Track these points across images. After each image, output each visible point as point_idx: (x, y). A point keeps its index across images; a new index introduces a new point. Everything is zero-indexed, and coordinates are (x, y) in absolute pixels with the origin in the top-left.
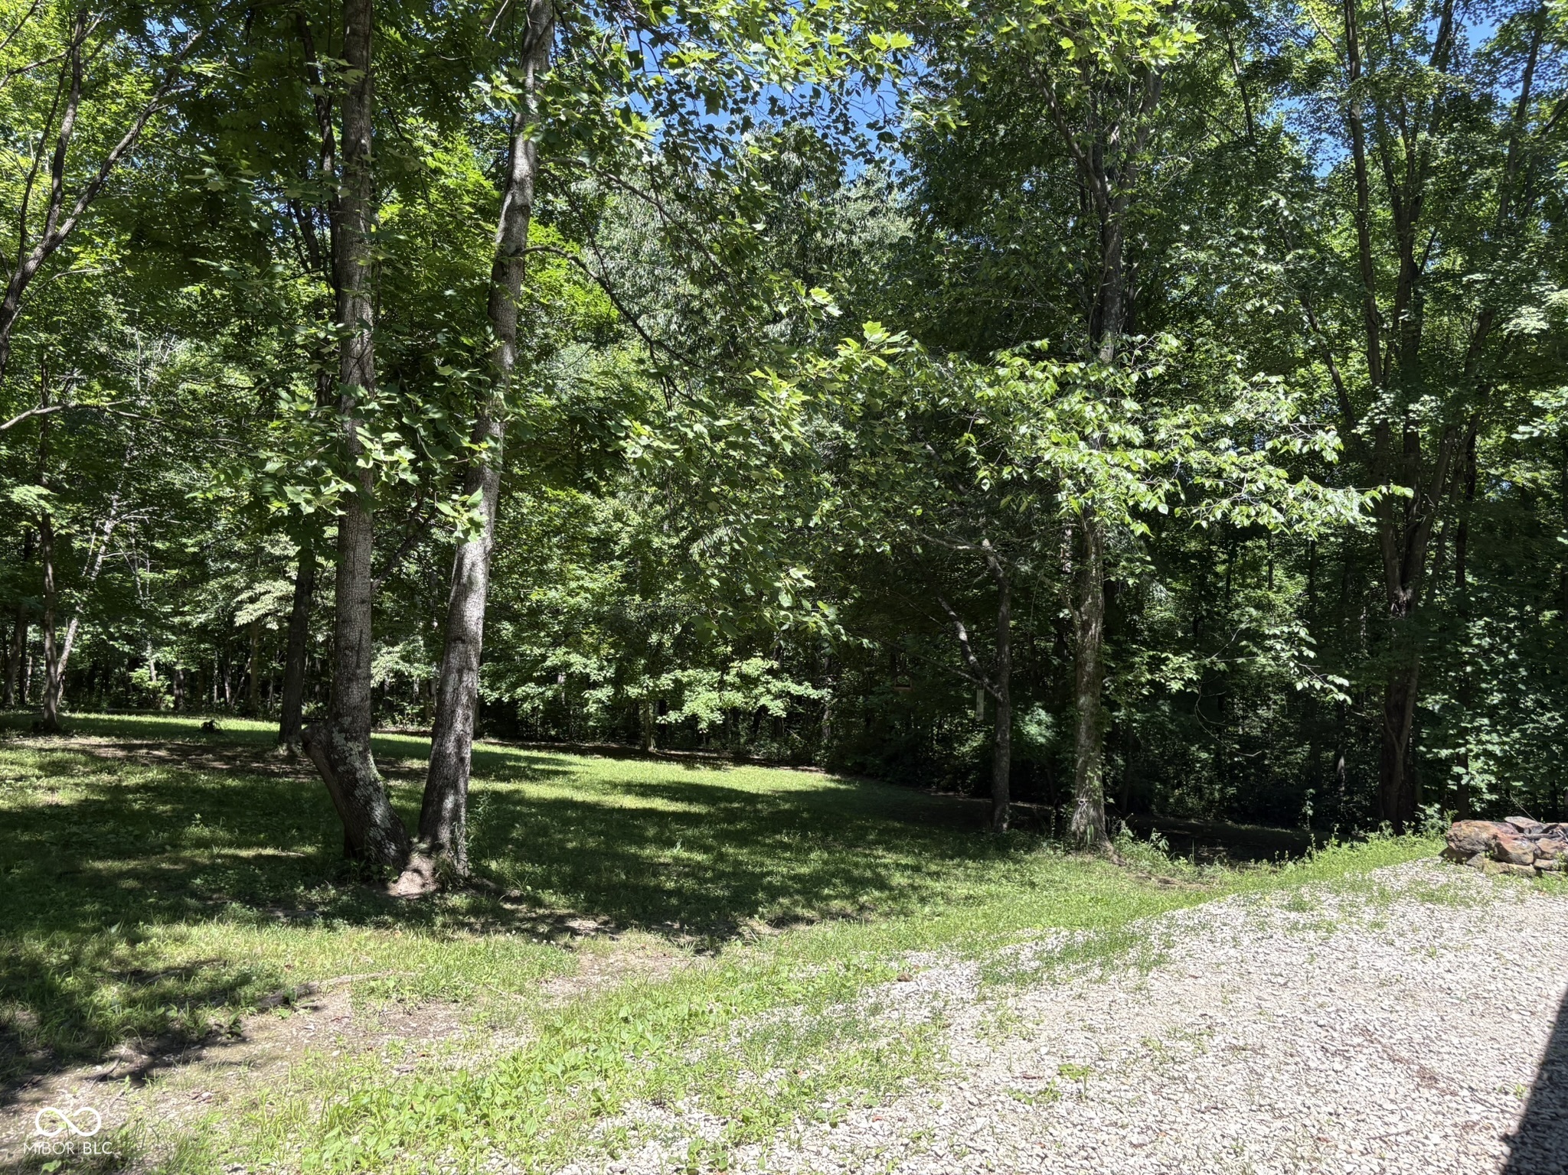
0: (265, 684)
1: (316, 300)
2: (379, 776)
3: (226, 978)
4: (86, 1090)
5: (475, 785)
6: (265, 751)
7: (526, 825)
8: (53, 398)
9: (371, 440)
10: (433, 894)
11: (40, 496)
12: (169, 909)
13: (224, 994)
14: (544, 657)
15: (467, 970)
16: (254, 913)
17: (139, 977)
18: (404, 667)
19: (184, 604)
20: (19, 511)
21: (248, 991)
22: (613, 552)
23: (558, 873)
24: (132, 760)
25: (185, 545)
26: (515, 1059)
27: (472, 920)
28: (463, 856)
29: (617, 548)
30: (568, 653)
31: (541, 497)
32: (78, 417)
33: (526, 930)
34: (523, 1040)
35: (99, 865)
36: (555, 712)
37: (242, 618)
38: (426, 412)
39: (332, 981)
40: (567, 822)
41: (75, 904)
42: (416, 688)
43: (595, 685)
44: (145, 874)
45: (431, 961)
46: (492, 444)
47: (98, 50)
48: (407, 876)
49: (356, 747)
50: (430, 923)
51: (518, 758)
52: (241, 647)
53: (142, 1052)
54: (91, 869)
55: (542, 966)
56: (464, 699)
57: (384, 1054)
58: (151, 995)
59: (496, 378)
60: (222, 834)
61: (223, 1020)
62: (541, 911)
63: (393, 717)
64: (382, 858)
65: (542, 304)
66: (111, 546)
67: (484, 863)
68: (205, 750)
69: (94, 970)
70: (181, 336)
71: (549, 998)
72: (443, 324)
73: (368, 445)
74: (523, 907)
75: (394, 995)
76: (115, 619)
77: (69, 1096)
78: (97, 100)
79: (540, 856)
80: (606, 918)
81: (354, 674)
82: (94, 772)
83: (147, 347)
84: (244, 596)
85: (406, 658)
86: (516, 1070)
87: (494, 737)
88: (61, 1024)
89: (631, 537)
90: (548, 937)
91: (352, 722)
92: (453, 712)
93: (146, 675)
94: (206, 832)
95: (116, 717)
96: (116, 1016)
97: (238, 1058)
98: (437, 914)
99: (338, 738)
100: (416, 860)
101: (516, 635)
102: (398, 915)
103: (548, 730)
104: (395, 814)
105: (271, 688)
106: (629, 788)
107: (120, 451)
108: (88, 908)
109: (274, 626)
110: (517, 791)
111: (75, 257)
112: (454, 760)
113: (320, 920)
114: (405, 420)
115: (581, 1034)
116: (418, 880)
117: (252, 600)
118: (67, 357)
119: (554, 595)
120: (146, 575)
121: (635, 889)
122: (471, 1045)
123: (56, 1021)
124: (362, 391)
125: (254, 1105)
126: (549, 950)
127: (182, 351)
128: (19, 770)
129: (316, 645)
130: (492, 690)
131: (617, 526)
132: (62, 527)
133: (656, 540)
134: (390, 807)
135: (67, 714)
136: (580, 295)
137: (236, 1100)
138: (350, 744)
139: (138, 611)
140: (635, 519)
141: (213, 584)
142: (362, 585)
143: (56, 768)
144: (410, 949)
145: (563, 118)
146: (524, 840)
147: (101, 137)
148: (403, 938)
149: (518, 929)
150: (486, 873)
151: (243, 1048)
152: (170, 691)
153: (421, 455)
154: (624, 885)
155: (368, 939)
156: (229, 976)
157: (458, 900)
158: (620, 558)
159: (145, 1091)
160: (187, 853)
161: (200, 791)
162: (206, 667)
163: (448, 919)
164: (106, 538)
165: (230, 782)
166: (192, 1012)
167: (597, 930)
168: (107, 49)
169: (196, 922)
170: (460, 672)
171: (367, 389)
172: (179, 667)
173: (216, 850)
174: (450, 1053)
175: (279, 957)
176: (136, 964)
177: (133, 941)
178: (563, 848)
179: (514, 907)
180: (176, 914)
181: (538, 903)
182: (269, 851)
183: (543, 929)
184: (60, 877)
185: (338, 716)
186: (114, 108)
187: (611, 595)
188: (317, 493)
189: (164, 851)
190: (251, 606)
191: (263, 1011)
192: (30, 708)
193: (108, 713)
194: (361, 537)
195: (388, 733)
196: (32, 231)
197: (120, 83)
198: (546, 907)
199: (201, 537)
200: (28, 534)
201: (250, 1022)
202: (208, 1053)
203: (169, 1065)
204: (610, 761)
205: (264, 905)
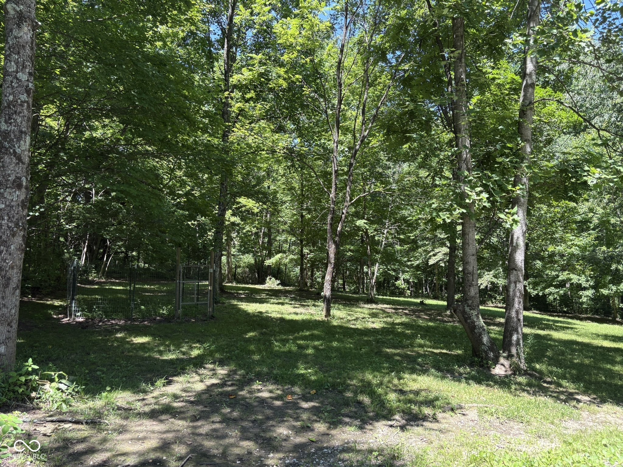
0: (441, 287)
1: (450, 140)
2: (484, 324)
3: (430, 397)
4: (386, 429)
5: (527, 330)
6: (442, 312)
7: (553, 350)
8: (367, 190)
9: (471, 192)
10: (510, 375)
11: (364, 223)
12: (410, 369)
13: (430, 403)
14: (558, 276)
15: (527, 410)
16: (439, 374)
17: (401, 392)
18: (495, 280)
19: (411, 258)
20: (359, 228)
21: (438, 403)
22: (589, 227)
23: (570, 373)
24: (397, 313)
25: (410, 236)
26: (549, 453)
27: (528, 389)
28: (523, 361)
29: (591, 225)
30: (569, 274)
31: (550, 205)
32: (374, 195)
33: (554, 397)
34: (553, 445)
35: (388, 350)
36: (565, 300)
37: (431, 262)
38: (492, 178)
39: (470, 405)
40: (574, 351)
41: (380, 363)
42: (501, 289)
43: (585, 289)
44: (403, 355)
45: (510, 404)
46: (521, 187)
47: (373, 70)
48: (498, 366)
49: (474, 313)
50: (509, 388)
51: (548, 320)
52: (432, 273)
53: (403, 419)
54: (386, 351)
55: (563, 414)
56: (518, 294)
57: (492, 438)
58: (406, 399)
59: (522, 159)
60: (428, 343)
61: (430, 413)
62: (561, 389)
63: (492, 301)
64: (487, 358)
65: (545, 122)
66: (387, 238)
67: (533, 365)
68: (421, 311)
69: (387, 387)
70: (404, 162)
71: (566, 429)
72: (499, 140)
73: (470, 193)
74: (553, 386)
75: (495, 415)
76: (389, 263)
77: (380, 430)
78: (375, 86)
79: (560, 364)
80: (595, 396)
81: (472, 284)
82: (385, 317)
83: (394, 168)
84: (431, 254)
85: (495, 276)
86: (549, 457)
87: (536, 310)
88: (377, 404)
89: (599, 219)
90: (565, 401)
91: (472, 303)
92: (514, 299)
93: (400, 283)
94: (422, 342)
95: (392, 298)
96: (395, 405)
97: (436, 428)
98: (512, 384)
99: (467, 309)
100: (502, 360)
101: (543, 266)
102: (496, 382)
103: (562, 308)
104: (493, 341)
105: (443, 288)
106: (606, 337)
107: (387, 205)
108: (385, 365)
109: (443, 265)
110: (548, 335)
111: (370, 141)
112: (515, 320)
113: (464, 380)
114: (484, 182)
115: (582, 447)
116: (503, 369)
117: (434, 255)
118: (370, 176)
119: (561, 248)
120: (398, 247)
121: (610, 385)
122: (529, 442)
123: (376, 403)
124: (466, 173)
125: (442, 447)
126: (566, 407)
127: (405, 167)
128: (363, 315)
129: (459, 271)
130: (534, 290)
131: (591, 215)
132: (372, 233)
133: (612, 219)
134: (490, 338)
135: (377, 296)
136: (563, 114)
137: (436, 444)
138: (472, 311)
139: (396, 260)
140: (600, 211)
141: (420, 250)
142: (473, 248)
143: (374, 315)
144: (501, 397)
145: (545, 43)
146: (553, 356)
147: (376, 99)
148: (497, 392)
149: (550, 396)
150: (534, 369)
151: (437, 424)
152: (409, 289)
153: (491, 195)
154: (604, 383)
155: (483, 390)
156: (432, 396)
157: (522, 379)
158: (594, 229)
159: (404, 433)
160: (416, 349)
161: (419, 326)
162: (420, 280)
163: (517, 387)
164: (385, 236)
165: (431, 324)
166: (419, 408)
167: (590, 401)
168: (376, 69)
169: (420, 375)
170: (515, 283)
171: (469, 172)
172: (411, 280)
173: (425, 349)
174: (520, 444)
175: (449, 392)
176: (400, 387)
177: (400, 379)
178: (572, 362)
179: (548, 386)
180: (413, 371)
181: (560, 386)
182: (444, 351)
183: (563, 397)
184: (376, 353)
185: (466, 300)
186: (379, 88)
187: (589, 247)
188: (451, 214)
189: (408, 347)
190: (434, 258)
191: (444, 412)
192: (366, 294)
193: (390, 296)
194: (471, 230)
195: (490, 307)
196: (358, 135)
197: (381, 79)
198: (563, 387)
199: (415, 233)
200: (362, 236)
201: (440, 415)
202: (425, 423)
203: (412, 426)
204: (595, 324)
205: (443, 372)
